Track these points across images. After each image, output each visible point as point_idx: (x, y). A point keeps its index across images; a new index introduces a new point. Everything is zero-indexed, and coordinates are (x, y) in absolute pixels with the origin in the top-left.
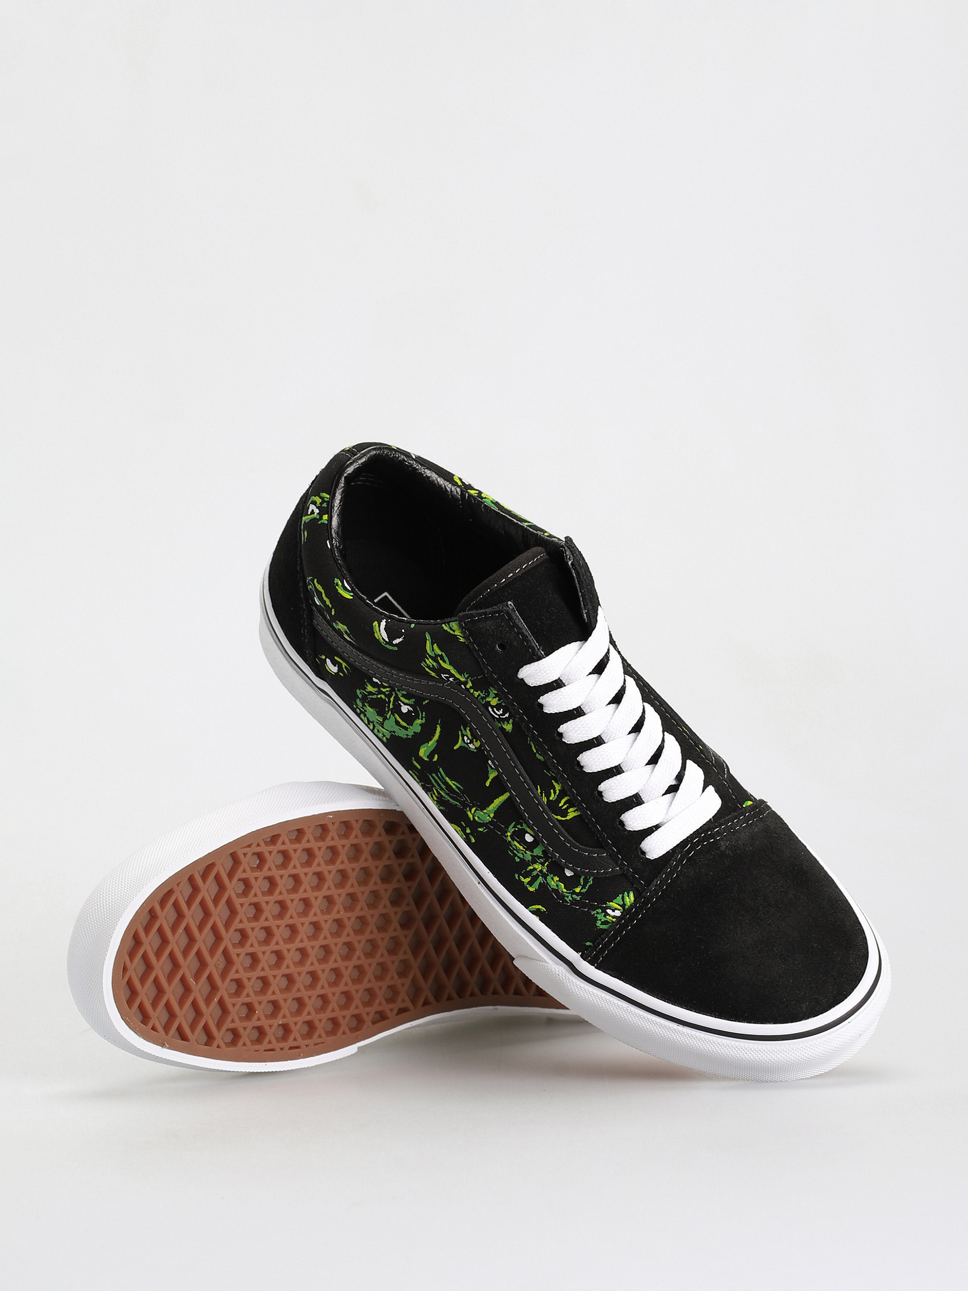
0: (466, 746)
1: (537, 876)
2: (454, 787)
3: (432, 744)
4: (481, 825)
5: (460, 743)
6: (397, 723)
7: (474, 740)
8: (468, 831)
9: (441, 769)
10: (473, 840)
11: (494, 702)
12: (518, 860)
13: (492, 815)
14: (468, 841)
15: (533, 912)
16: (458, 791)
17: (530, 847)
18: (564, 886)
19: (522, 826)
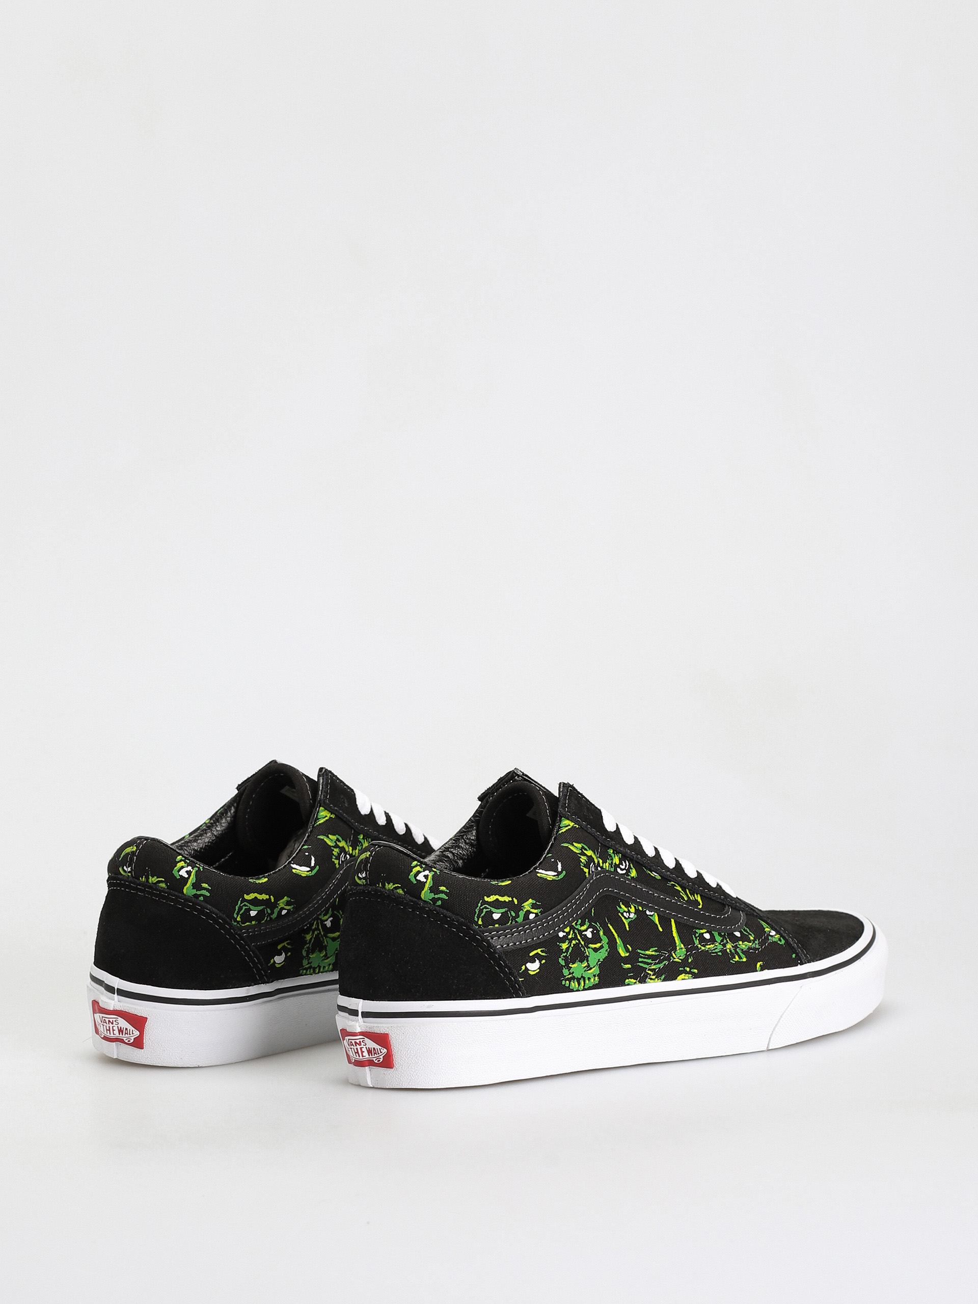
0: (630, 920)
1: (735, 950)
2: (653, 953)
3: (618, 941)
4: (687, 957)
5: (626, 922)
6: (595, 950)
7: (629, 908)
8: (688, 969)
9: (639, 951)
10: (696, 971)
11: (616, 860)
12: (720, 954)
13: (682, 946)
14: (695, 976)
15: (762, 969)
16: (657, 954)
17: (713, 940)
18: (748, 942)
19: (697, 933)
